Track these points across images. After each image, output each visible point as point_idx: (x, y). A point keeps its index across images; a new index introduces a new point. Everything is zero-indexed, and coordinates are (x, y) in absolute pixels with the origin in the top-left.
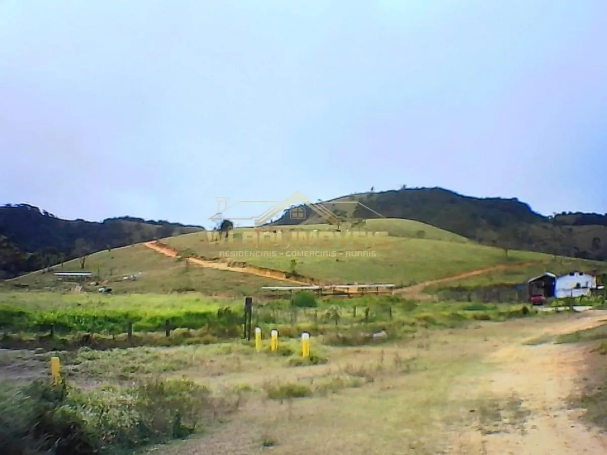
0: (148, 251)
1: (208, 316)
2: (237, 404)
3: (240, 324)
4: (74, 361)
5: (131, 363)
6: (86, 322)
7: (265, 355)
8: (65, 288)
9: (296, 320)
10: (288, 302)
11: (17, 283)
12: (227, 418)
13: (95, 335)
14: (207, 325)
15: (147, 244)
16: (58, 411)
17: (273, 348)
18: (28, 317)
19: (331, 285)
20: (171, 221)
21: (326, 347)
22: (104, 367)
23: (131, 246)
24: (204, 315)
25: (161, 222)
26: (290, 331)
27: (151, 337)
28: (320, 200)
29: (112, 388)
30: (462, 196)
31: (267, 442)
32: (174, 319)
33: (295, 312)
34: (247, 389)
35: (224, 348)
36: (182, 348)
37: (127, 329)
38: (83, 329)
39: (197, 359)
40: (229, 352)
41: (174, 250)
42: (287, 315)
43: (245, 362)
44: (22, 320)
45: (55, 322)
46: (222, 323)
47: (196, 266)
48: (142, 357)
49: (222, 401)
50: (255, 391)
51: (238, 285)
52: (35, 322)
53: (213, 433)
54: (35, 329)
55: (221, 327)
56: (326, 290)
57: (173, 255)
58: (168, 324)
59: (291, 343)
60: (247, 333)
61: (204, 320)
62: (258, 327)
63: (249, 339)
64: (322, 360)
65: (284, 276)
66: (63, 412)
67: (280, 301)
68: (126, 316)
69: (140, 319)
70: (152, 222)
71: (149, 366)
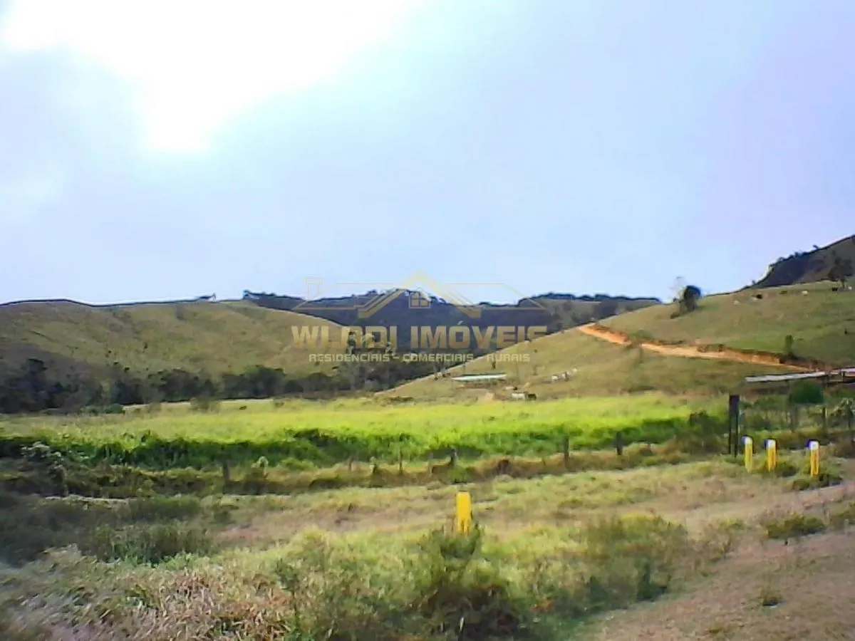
0: (584, 339)
1: (676, 424)
2: (727, 549)
3: (720, 434)
4: (487, 496)
5: (571, 497)
6: (503, 441)
7: (758, 476)
8: (469, 397)
9: (797, 423)
10: (784, 398)
11: (394, 396)
12: (713, 568)
13: (517, 458)
14: (675, 437)
15: (583, 329)
16: (470, 571)
17: (769, 466)
18: (414, 440)
19: (840, 369)
20: (613, 294)
21: (838, 460)
22: (533, 503)
23: (559, 333)
24: (669, 424)
25: (598, 297)
26: (791, 439)
27: (596, 457)
28: (815, 246)
29: (546, 531)
31: (768, 600)
32: (627, 430)
33: (796, 411)
34: (738, 526)
35: (701, 469)
36: (641, 471)
37: (562, 448)
38: (500, 451)
39: (664, 485)
40: (708, 473)
41: (621, 334)
42: (785, 416)
43: (732, 487)
44: (406, 445)
45: (457, 445)
46: (696, 433)
47: (653, 355)
48: (586, 486)
49: (706, 545)
50: (750, 528)
51: (713, 377)
52: (427, 447)
53: (695, 590)
54: (425, 456)
55: (694, 439)
56: (833, 376)
57: (621, 341)
58: (619, 439)
59: (794, 457)
60: (732, 446)
61: (671, 431)
62: (746, 436)
63: (736, 454)
64: (835, 478)
65: (778, 360)
66: (478, 572)
67: (774, 396)
68: (560, 429)
69: (578, 433)
70: (585, 298)
71: (597, 498)
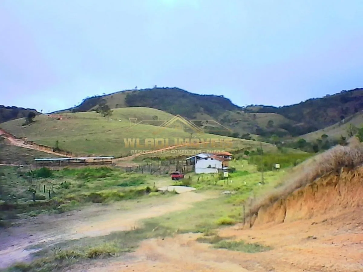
28: (104, 94)
30: (190, 93)
65: (52, 150)
